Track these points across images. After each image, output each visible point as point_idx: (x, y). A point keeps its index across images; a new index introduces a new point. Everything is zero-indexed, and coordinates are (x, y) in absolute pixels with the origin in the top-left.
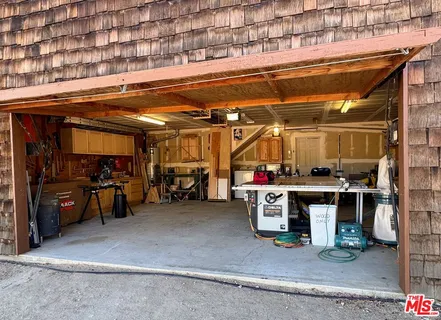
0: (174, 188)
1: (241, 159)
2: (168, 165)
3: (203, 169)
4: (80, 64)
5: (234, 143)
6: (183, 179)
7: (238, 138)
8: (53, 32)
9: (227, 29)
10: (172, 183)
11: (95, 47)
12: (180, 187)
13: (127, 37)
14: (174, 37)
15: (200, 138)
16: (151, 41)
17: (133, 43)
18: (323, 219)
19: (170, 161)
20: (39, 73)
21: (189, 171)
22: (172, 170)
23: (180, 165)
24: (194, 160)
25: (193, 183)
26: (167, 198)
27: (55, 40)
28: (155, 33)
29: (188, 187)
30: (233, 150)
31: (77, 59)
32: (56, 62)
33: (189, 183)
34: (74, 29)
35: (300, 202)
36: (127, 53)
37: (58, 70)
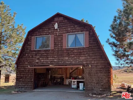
0: (55, 81)
1: (73, 74)
2: (54, 75)
3: (63, 77)
4: (46, 61)
5: (71, 70)
6: (57, 79)
7: (72, 69)
8: (42, 57)
9: (66, 59)
10: (55, 80)
11: (48, 59)
12: (57, 81)
13: (53, 59)
14: (59, 60)
15: (62, 69)
16: (56, 60)
17: (54, 60)
18: (81, 85)
19: (54, 74)
20: (39, 62)
21: (59, 77)
22: (55, 77)
23: (57, 75)
24: (60, 74)
25: (60, 80)
26: (53, 84)
27: (42, 58)
28: (57, 59)
29: (59, 81)
30: (70, 72)
31: (45, 61)
32: (42, 61)
33: (59, 80)
34: (45, 57)
35: (78, 83)
36: (53, 61)
37: (42, 62)
